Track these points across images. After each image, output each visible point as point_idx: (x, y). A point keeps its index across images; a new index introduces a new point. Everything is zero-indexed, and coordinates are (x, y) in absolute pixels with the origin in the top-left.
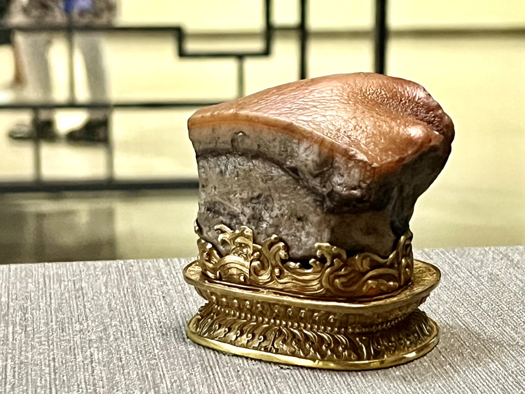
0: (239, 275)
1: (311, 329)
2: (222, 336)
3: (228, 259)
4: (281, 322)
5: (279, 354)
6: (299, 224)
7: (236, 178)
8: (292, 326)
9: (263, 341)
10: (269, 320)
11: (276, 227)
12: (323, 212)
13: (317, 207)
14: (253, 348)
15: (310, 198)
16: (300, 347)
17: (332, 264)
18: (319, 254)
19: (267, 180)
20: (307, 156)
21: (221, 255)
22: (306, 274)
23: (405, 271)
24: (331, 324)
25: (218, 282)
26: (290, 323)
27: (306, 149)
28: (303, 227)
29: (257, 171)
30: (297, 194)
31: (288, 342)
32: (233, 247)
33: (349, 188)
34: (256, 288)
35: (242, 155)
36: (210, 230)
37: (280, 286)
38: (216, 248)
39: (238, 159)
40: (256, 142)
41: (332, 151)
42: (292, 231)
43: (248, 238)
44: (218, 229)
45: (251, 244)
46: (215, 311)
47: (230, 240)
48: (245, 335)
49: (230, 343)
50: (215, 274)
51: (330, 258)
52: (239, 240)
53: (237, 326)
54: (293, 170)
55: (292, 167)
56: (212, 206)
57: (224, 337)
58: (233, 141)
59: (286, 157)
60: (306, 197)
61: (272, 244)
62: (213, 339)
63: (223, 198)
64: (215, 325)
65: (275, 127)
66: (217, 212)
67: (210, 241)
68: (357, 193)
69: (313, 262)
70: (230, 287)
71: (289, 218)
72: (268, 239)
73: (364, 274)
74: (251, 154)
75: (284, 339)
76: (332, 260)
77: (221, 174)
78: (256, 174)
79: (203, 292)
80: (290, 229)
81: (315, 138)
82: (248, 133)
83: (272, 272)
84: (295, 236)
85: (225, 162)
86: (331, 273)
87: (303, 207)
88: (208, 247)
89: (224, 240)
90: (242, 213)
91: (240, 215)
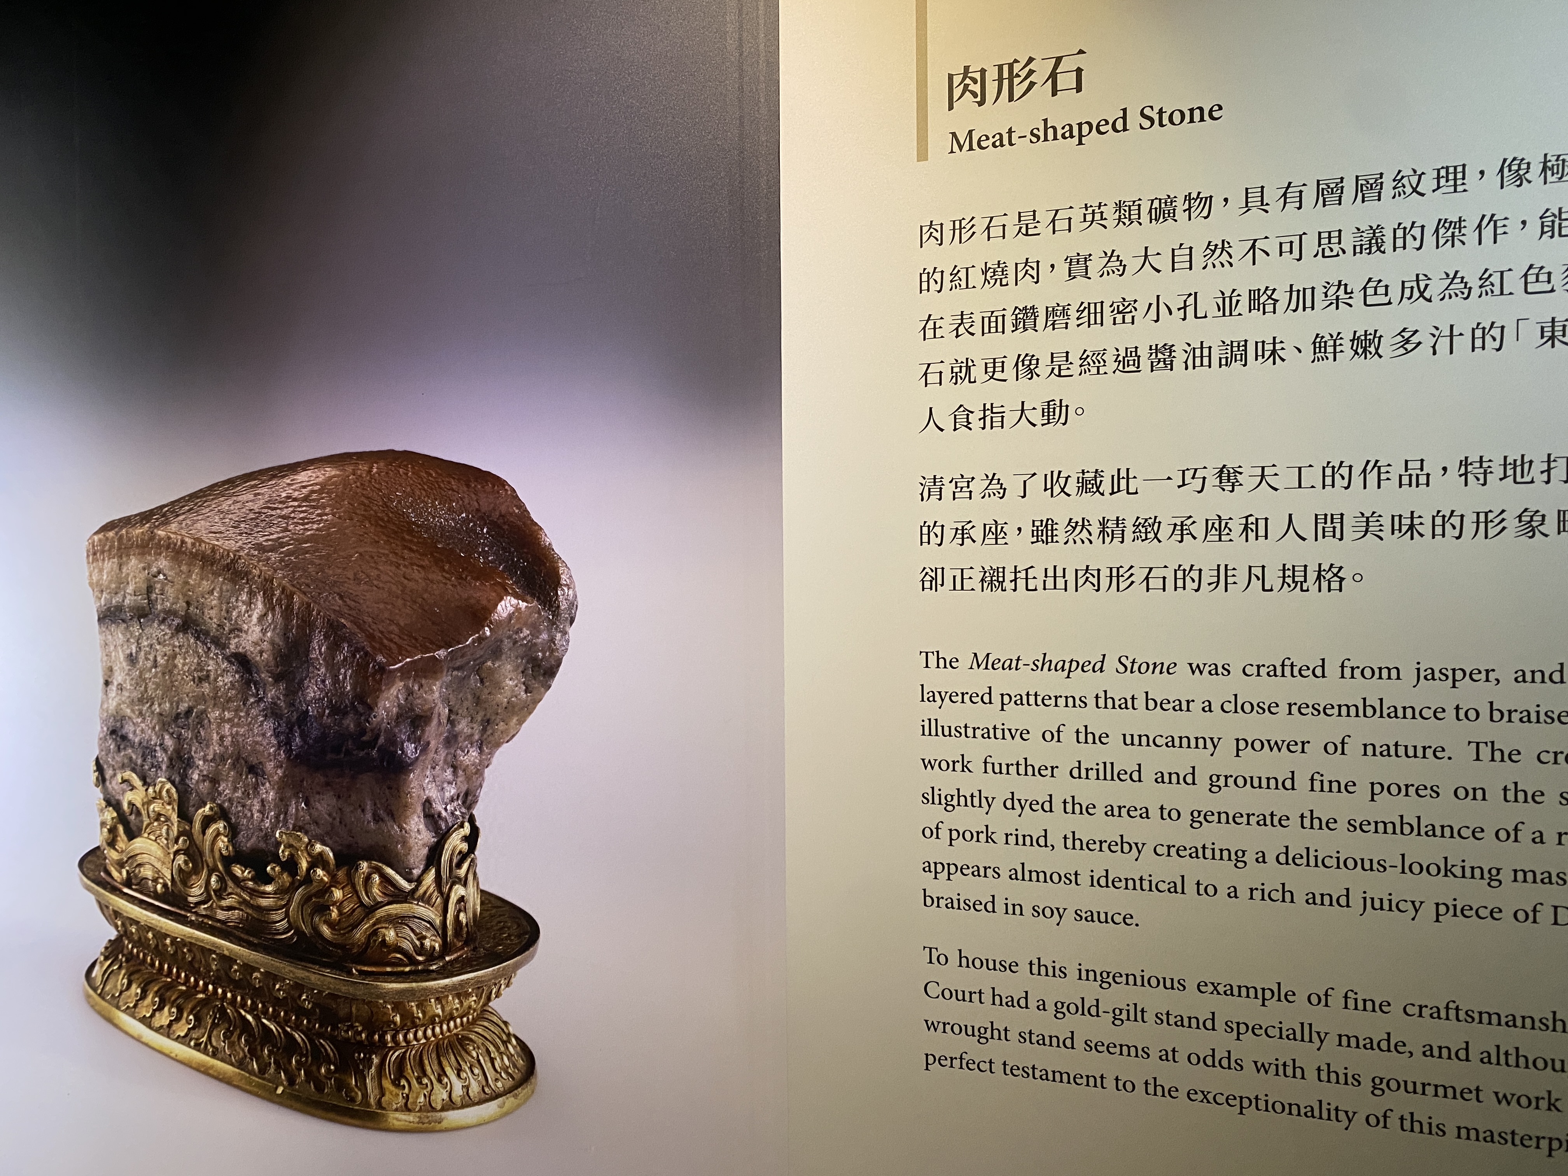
0: (155, 880)
1: (274, 1018)
2: (131, 1005)
3: (139, 844)
4: (224, 993)
5: (218, 1059)
6: (251, 779)
7: (153, 670)
8: (243, 1005)
9: (194, 1028)
10: (206, 985)
11: (214, 780)
12: (288, 758)
13: (279, 747)
14: (178, 1039)
15: (269, 726)
16: (253, 1053)
17: (308, 879)
18: (283, 853)
19: (201, 680)
20: (264, 632)
21: (132, 835)
22: (263, 895)
23: (457, 917)
24: (308, 1013)
25: (126, 890)
26: (239, 998)
27: (262, 618)
28: (256, 787)
29: (185, 659)
30: (248, 714)
31: (234, 1038)
32: (146, 821)
33: (336, 710)
34: (183, 913)
35: (163, 621)
36: (115, 775)
37: (221, 915)
38: (122, 818)
39: (157, 631)
40: (185, 595)
41: (307, 624)
42: (239, 794)
43: (169, 804)
44: (124, 781)
45: (174, 817)
46: (125, 952)
47: (143, 805)
48: (166, 1009)
49: (143, 1020)
50: (121, 873)
51: (304, 865)
52: (156, 807)
53: (156, 989)
54: (242, 661)
55: (240, 654)
56: (118, 724)
57: (135, 1006)
58: (150, 589)
59: (231, 631)
60: (262, 722)
61: (207, 822)
62: (118, 1008)
63: (133, 711)
64: (121, 980)
65: (212, 565)
66: (124, 738)
67: (114, 802)
68: (350, 723)
69: (273, 869)
70: (141, 903)
71: (234, 766)
72: (200, 811)
73: (370, 910)
74: (177, 621)
75: (228, 1030)
76: (308, 870)
77: (132, 659)
78: (184, 665)
79: (105, 908)
80: (235, 789)
81: (277, 593)
82: (170, 574)
83: (208, 882)
84: (244, 806)
85: (137, 634)
86: (306, 900)
87: (257, 743)
88: (110, 815)
89: (134, 805)
90: (161, 745)
91: (158, 748)
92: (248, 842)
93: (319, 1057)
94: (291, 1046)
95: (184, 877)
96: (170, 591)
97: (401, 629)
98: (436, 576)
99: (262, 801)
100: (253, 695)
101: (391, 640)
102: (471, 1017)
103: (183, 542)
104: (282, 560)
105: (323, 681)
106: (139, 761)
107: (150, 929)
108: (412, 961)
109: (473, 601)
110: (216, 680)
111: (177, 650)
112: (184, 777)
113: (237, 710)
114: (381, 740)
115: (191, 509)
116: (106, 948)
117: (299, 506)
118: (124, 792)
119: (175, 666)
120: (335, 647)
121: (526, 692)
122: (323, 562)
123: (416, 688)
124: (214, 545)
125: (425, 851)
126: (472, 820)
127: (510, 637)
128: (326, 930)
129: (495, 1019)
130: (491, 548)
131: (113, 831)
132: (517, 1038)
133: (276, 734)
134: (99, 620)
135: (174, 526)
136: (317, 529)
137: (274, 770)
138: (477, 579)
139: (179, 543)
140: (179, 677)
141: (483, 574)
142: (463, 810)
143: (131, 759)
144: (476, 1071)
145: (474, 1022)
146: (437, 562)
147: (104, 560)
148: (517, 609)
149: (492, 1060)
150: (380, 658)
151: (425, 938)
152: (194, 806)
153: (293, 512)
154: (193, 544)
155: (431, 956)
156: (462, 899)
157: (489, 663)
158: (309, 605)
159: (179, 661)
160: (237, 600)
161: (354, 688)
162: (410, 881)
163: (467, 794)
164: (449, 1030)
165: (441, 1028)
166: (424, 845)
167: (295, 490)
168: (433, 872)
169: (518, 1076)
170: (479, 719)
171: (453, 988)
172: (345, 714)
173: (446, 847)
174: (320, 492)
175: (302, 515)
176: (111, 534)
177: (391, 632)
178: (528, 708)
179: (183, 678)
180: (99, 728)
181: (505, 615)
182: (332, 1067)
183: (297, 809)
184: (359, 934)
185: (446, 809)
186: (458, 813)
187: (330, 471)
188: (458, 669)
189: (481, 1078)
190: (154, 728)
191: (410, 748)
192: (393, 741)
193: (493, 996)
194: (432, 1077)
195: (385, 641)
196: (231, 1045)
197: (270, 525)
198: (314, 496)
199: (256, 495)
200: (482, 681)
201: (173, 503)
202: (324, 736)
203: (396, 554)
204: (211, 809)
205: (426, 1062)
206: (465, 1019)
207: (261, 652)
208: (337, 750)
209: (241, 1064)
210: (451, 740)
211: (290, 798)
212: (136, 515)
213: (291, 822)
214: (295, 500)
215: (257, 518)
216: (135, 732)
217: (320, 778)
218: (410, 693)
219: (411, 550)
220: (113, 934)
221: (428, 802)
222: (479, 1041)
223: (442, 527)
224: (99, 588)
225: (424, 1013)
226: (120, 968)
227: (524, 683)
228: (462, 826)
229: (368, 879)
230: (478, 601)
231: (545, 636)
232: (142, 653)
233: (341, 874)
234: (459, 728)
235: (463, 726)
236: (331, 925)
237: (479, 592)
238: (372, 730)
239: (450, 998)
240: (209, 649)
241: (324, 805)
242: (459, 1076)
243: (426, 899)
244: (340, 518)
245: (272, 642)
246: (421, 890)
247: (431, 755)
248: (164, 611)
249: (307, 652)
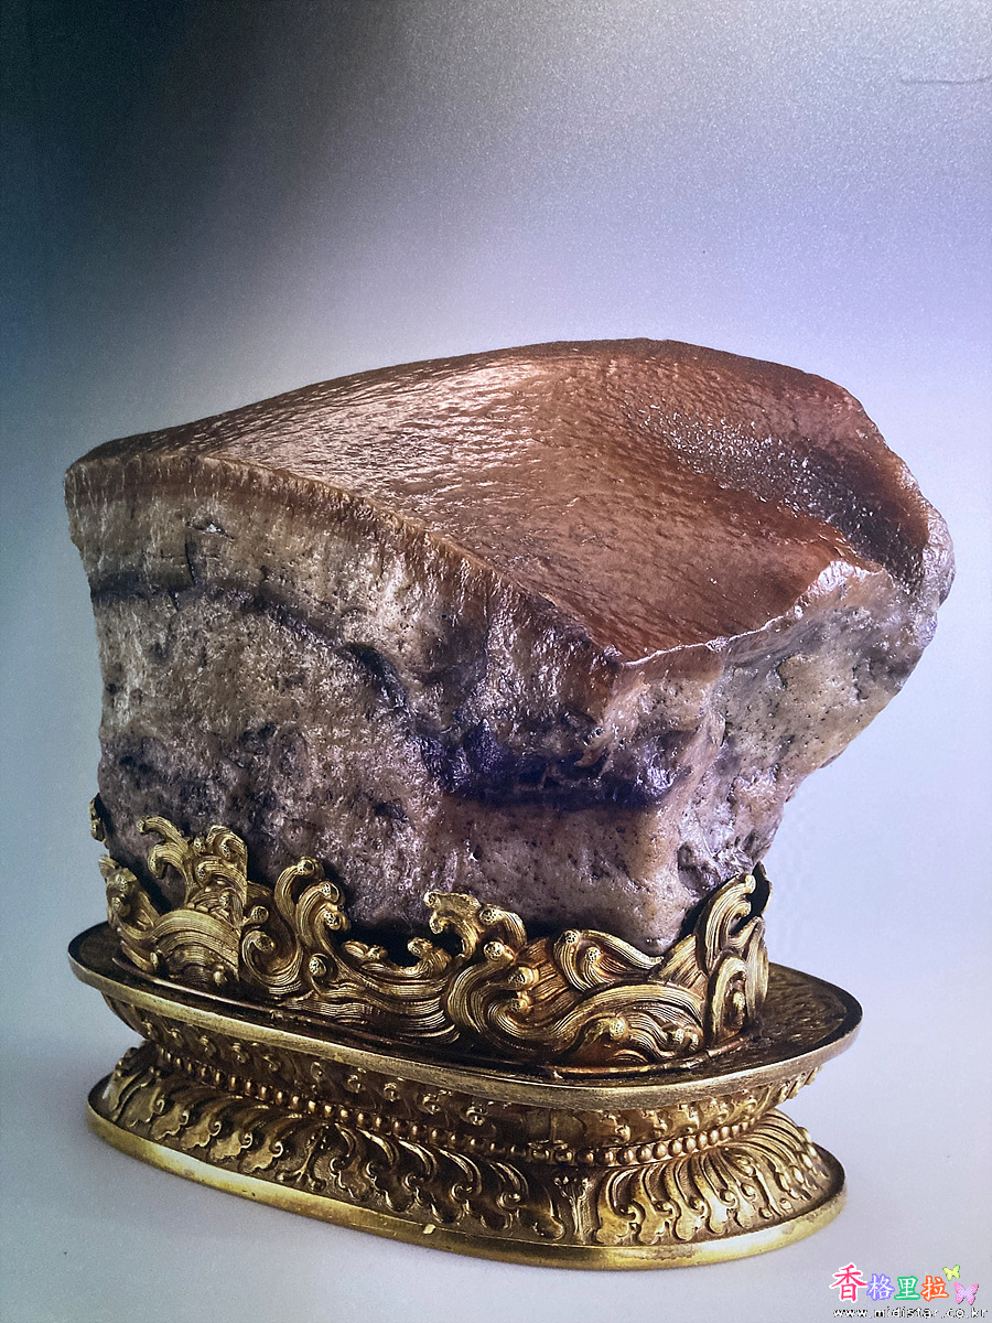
0: (211, 967)
1: (421, 1139)
2: (173, 1133)
3: (179, 917)
4: (335, 1111)
5: (324, 1195)
6: (380, 823)
7: (200, 669)
8: (368, 1126)
9: (283, 1157)
10: (302, 1102)
13: (431, 776)
14: (256, 1173)
15: (412, 749)
16: (383, 1185)
17: (478, 958)
18: (437, 923)
19: (288, 683)
20: (406, 612)
21: (164, 905)
22: (401, 980)
23: (729, 1001)
24: (476, 1131)
25: (158, 981)
26: (361, 1117)
27: (400, 594)
28: (388, 835)
29: (259, 652)
30: (374, 732)
31: (353, 1167)
32: (190, 886)
33: (530, 724)
34: (261, 1009)
35: (218, 596)
36: (131, 822)
37: (327, 1009)
38: (145, 881)
39: (203, 611)
40: (257, 558)
41: (483, 600)
42: (358, 844)
43: (232, 861)
44: (147, 830)
45: (242, 880)
46: (161, 1063)
47: (185, 863)
48: (235, 1136)
49: (195, 1152)
50: (148, 960)
51: (472, 938)
52: (209, 865)
53: (216, 1110)
54: (367, 658)
55: (362, 645)
56: (136, 749)
57: (180, 1134)
58: (190, 549)
59: (345, 612)
60: (400, 743)
61: (300, 885)
62: (150, 1138)
63: (162, 729)
64: (156, 1100)
65: (309, 511)
66: (147, 769)
67: (129, 859)
68: (554, 742)
69: (418, 945)
70: (185, 999)
71: (349, 805)
72: (288, 870)
73: (583, 996)
74: (243, 597)
75: (343, 1158)
76: (479, 946)
77: (158, 654)
78: (257, 662)
79: (121, 1008)
80: (351, 838)
81: (432, 555)
82: (230, 524)
83: (304, 968)
84: (366, 861)
85: (168, 615)
86: (477, 984)
87: (391, 772)
88: (123, 879)
89: (168, 864)
90: (215, 778)
91: (210, 783)
92: (373, 910)
93: (494, 1184)
94: (449, 1172)
95: (262, 961)
96: (230, 551)
97: (650, 610)
98: (716, 531)
99: (400, 852)
100: (384, 705)
101: (632, 625)
102: (745, 1125)
103: (252, 475)
104: (438, 507)
105: (511, 684)
106: (176, 802)
107: (203, 1031)
108: (652, 1058)
109: (775, 568)
110: (316, 683)
111: (245, 639)
112: (258, 823)
113: (355, 726)
114: (609, 765)
115: (268, 424)
116: (125, 1060)
117: (473, 424)
118: (148, 846)
119: (242, 663)
120: (532, 634)
121: (858, 696)
122: (515, 510)
123: (672, 691)
124: (312, 482)
125: (681, 915)
126: (758, 873)
127: (836, 620)
128: (509, 1025)
129: (784, 1125)
130: (813, 489)
131: (130, 901)
132: (817, 1147)
133: (426, 759)
134: (93, 594)
135: (235, 451)
136: (505, 461)
137: (421, 807)
138: (786, 535)
139: (245, 477)
140: (249, 680)
141: (794, 529)
142: (745, 859)
143: (160, 798)
144: (750, 1191)
145: (750, 1130)
146: (718, 511)
147: (100, 502)
148: (853, 580)
149: (777, 1177)
150: (609, 650)
151: (675, 1028)
152: (277, 863)
153: (462, 432)
154: (273, 480)
155: (685, 1051)
156: (739, 976)
157: (799, 657)
158: (487, 574)
159: (249, 656)
160: (357, 566)
161: (563, 693)
162: (651, 955)
163: (751, 838)
164: (709, 1142)
165: (697, 1139)
166: (678, 907)
167: (465, 399)
168: (691, 943)
169: (815, 1194)
170: (777, 735)
171: (720, 1089)
172: (546, 729)
173: (715, 908)
174: (514, 401)
175: (478, 438)
176: (113, 461)
177: (632, 614)
178: (859, 720)
179: (255, 681)
180: (100, 755)
181: (830, 588)
182: (516, 1197)
183: (461, 863)
184: (566, 1027)
185: (716, 859)
186: (736, 863)
187: (530, 370)
188: (745, 665)
189: (758, 1198)
190: (202, 754)
191: (657, 777)
192: (627, 765)
193: (783, 1096)
194: (680, 1202)
195: (621, 626)
196: (348, 1177)
197: (420, 451)
198: (500, 409)
199: (390, 405)
200: (784, 683)
201: (231, 415)
202: (508, 762)
203: (645, 498)
204: (307, 866)
205: (671, 1183)
206: (736, 1128)
207: (400, 644)
208: (531, 777)
209: (363, 1200)
210: (728, 764)
211: (450, 847)
212: (160, 433)
213: (450, 881)
214: (464, 413)
215: (394, 441)
216: (167, 760)
217: (501, 819)
218: (660, 699)
219: (672, 492)
220: (136, 1040)
221: (686, 850)
222: (758, 1154)
223: (730, 459)
224: (88, 545)
225: (670, 1122)
226: (152, 1084)
227: (856, 685)
228: (742, 880)
229: (581, 955)
230: (786, 569)
231: (896, 618)
232: (179, 644)
233: (535, 949)
234: (740, 748)
235: (749, 744)
236: (519, 1017)
237: (786, 555)
238: (593, 751)
239: (714, 1102)
240: (305, 638)
241: (508, 857)
242: (723, 1198)
243: (679, 978)
244: (547, 443)
245: (421, 629)
246: (671, 967)
247: (693, 785)
248: (220, 581)
249: (483, 641)
